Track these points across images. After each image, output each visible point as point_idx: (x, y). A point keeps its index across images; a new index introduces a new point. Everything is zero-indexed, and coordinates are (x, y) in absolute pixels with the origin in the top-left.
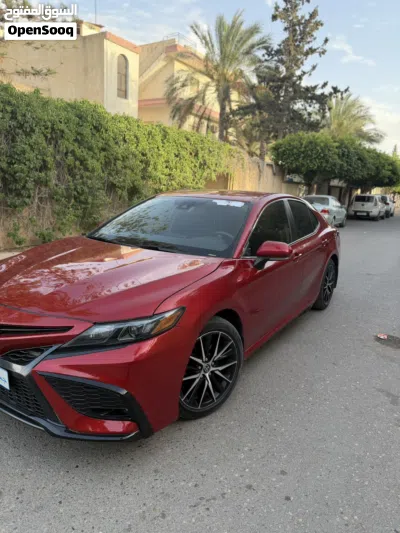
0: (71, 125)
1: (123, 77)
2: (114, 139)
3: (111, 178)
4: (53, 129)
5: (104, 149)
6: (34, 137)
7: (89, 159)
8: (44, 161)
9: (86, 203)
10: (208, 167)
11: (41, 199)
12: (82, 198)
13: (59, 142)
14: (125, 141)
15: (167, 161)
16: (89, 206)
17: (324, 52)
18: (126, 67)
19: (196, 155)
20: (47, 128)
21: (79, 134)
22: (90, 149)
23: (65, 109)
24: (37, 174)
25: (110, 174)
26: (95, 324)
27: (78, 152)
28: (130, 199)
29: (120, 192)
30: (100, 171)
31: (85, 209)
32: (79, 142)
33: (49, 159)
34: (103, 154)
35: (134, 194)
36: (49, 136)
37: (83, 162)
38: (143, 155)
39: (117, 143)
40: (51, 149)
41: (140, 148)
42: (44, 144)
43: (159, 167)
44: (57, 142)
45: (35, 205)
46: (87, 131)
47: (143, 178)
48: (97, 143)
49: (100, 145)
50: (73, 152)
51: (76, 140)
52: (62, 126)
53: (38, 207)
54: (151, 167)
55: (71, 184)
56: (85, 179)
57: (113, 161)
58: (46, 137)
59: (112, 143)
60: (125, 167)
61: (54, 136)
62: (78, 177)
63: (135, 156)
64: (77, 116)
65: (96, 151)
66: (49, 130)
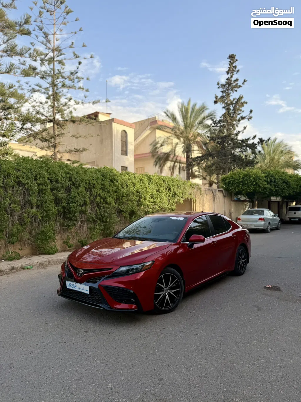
0: (99, 181)
1: (124, 143)
2: (121, 185)
3: (119, 207)
4: (89, 183)
5: (116, 192)
6: (80, 189)
7: (108, 197)
8: (84, 201)
9: (106, 222)
10: (177, 196)
11: (82, 222)
12: (104, 219)
13: (93, 190)
14: (127, 186)
15: (152, 195)
16: (108, 224)
17: (251, 118)
18: (126, 137)
19: (170, 189)
20: (86, 184)
21: (102, 185)
22: (109, 192)
23: (95, 173)
24: (80, 208)
25: (119, 205)
26: (121, 266)
27: (102, 194)
28: (130, 218)
29: (124, 214)
30: (114, 203)
31: (105, 225)
32: (102, 189)
33: (87, 200)
34: (115, 194)
35: (133, 215)
36: (87, 187)
37: (104, 199)
38: (138, 192)
39: (123, 187)
40: (88, 194)
41: (136, 189)
42: (85, 192)
43: (147, 198)
44: (91, 190)
45: (79, 225)
46: (107, 183)
47: (138, 205)
48: (112, 189)
49: (114, 190)
50: (100, 195)
51: (101, 188)
52: (94, 182)
53: (80, 226)
54: (143, 199)
55: (98, 212)
56: (106, 209)
57: (121, 197)
58: (86, 188)
59: (120, 188)
60: (128, 200)
61: (90, 187)
62: (102, 208)
63: (133, 193)
64: (102, 176)
65: (112, 193)
66: (88, 185)
